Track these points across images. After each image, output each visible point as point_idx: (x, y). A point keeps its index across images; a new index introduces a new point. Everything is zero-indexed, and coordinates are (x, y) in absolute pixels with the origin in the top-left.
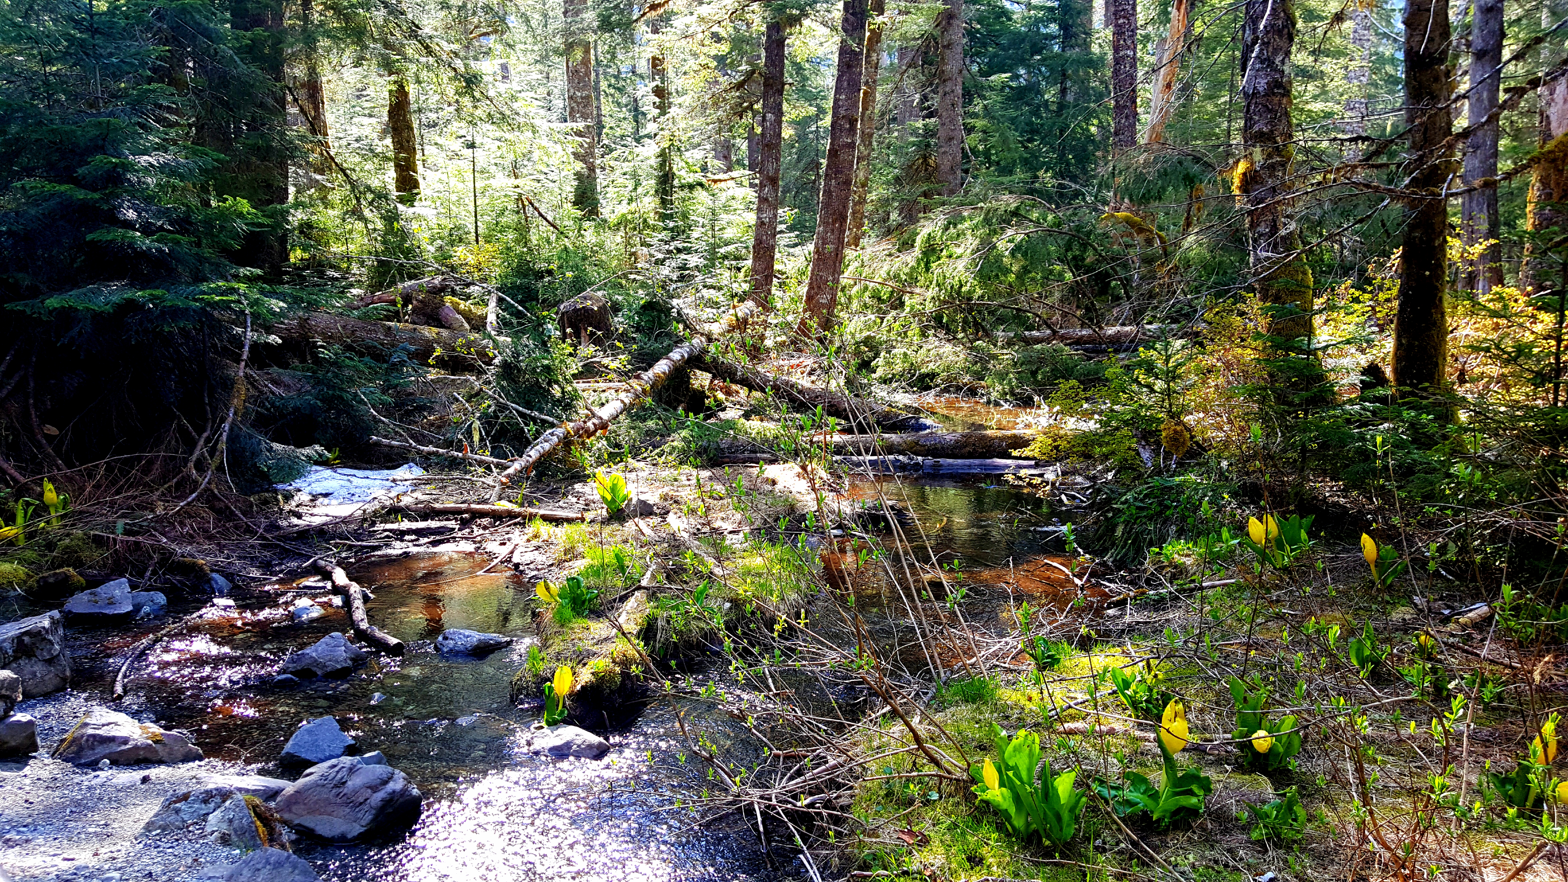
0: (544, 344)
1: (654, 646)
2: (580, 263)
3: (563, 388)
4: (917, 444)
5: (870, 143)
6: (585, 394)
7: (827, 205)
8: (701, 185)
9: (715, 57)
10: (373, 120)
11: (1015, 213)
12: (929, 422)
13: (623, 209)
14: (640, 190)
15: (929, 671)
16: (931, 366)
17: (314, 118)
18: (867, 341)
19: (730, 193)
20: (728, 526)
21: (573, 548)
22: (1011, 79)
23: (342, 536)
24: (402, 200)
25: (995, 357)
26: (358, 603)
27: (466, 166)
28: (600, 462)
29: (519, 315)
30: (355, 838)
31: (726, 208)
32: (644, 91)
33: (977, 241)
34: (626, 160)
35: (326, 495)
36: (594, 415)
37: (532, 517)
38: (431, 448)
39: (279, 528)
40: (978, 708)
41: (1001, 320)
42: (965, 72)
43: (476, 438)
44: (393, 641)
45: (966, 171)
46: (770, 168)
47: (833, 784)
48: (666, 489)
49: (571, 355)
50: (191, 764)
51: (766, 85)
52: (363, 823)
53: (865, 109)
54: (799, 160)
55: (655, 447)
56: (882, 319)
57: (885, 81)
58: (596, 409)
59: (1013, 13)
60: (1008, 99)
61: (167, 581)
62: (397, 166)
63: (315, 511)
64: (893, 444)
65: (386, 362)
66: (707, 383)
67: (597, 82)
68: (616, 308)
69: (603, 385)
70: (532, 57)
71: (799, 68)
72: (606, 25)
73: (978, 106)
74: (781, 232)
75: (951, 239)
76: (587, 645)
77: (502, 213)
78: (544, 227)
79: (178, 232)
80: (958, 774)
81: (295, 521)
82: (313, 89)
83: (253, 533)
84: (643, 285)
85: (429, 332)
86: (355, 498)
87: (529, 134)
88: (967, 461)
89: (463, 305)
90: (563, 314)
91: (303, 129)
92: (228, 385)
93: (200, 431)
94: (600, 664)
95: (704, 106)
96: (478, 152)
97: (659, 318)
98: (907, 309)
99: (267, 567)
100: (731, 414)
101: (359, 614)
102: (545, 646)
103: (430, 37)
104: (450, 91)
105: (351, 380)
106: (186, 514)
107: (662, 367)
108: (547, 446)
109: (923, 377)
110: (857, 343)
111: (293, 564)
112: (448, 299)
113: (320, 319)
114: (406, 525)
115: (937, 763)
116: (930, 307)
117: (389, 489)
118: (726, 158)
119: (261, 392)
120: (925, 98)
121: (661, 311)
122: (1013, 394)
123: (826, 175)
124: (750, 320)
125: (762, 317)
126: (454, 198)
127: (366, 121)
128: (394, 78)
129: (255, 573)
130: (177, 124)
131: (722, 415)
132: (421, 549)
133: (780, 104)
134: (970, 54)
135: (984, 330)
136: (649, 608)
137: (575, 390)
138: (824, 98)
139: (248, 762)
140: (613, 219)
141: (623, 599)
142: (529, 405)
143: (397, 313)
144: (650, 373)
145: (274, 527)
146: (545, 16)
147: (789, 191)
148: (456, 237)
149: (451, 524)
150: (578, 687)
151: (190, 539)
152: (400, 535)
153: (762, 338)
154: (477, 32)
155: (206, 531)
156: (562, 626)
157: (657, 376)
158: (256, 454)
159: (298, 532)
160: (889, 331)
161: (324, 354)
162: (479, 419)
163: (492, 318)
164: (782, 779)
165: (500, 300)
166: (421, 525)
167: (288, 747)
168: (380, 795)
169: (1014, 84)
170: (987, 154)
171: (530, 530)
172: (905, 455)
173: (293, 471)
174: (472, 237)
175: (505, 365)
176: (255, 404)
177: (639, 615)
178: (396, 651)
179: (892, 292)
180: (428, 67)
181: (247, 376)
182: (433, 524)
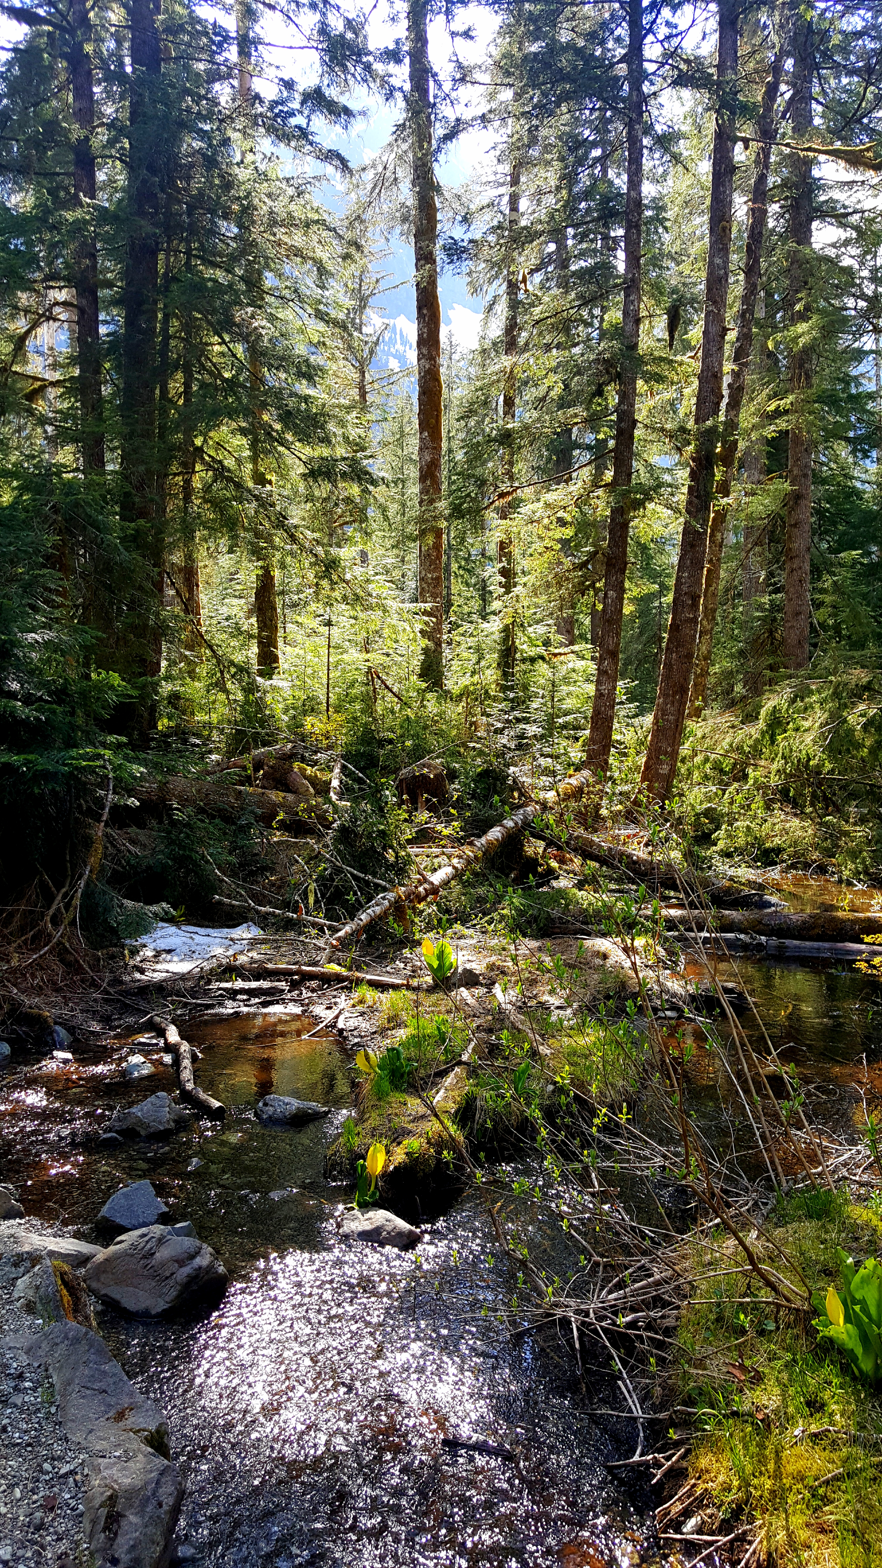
0: (381, 809)
1: (472, 1128)
2: (421, 732)
3: (397, 853)
4: (760, 922)
5: (714, 618)
6: (418, 859)
7: (667, 677)
8: (542, 658)
9: (560, 541)
10: (243, 601)
11: (868, 687)
12: (774, 899)
13: (466, 681)
14: (483, 663)
15: (769, 1179)
16: (777, 841)
17: (189, 600)
18: (707, 813)
19: (571, 665)
20: (554, 1001)
21: (396, 1016)
22: (862, 556)
23: (179, 994)
24: (261, 674)
25: (846, 834)
26: (186, 1063)
27: (323, 641)
28: (429, 928)
29: (360, 781)
30: (158, 1315)
31: (566, 680)
32: (491, 572)
33: (826, 715)
34: (471, 635)
35: (169, 952)
36: (425, 880)
37: (359, 982)
38: (268, 909)
39: (122, 982)
40: (823, 1226)
41: (853, 796)
42: (813, 550)
43: (311, 900)
44: (216, 1104)
45: (815, 645)
46: (611, 642)
47: (658, 1302)
48: (494, 959)
49: (405, 820)
50: (12, 1222)
51: (608, 565)
52: (168, 1299)
53: (708, 585)
54: (641, 634)
55: (485, 914)
56: (724, 791)
57: (730, 558)
58: (428, 874)
59: (864, 492)
60: (859, 574)
61: (14, 1031)
62: (260, 643)
63: (158, 967)
64: (733, 922)
65: (235, 824)
66: (541, 850)
67: (448, 565)
68: (453, 775)
69: (436, 851)
70: (388, 543)
71: (644, 548)
72: (457, 512)
73: (827, 582)
74: (622, 703)
75: (799, 712)
76: (403, 1122)
77: (352, 685)
78: (389, 697)
79: (54, 702)
80: (798, 1304)
81: (138, 976)
82: (189, 575)
83: (97, 986)
84: (481, 753)
85: (276, 796)
86: (195, 956)
87: (380, 613)
88: (816, 944)
89: (309, 771)
90: (401, 781)
91: (177, 610)
92: (88, 842)
93: (59, 886)
94: (414, 1143)
95: (548, 585)
96: (335, 631)
97: (495, 785)
98: (751, 782)
99: (106, 1020)
100: (563, 883)
101: (187, 1074)
102: (361, 1119)
103: (296, 527)
104: (311, 575)
105: (201, 841)
106: (39, 966)
107: (495, 833)
108: (378, 909)
109: (767, 852)
110: (697, 815)
111: (131, 1020)
112: (296, 765)
113: (178, 783)
114: (239, 984)
115: (774, 1288)
116: (775, 781)
117: (227, 948)
118: (569, 632)
119: (119, 851)
120: (771, 575)
121: (496, 779)
122: (866, 873)
123: (667, 649)
124: (586, 790)
125: (598, 787)
126: (309, 671)
127: (235, 601)
128: (260, 563)
129: (96, 1027)
130: (62, 605)
131: (554, 883)
132: (252, 1010)
133: (622, 582)
134: (819, 532)
135: (834, 804)
136: (468, 1086)
137: (409, 856)
138: (669, 576)
139: (65, 1223)
140: (456, 691)
141: (442, 1074)
142: (363, 869)
143: (249, 778)
144: (483, 840)
145: (117, 982)
146: (404, 505)
147: (630, 663)
148: (309, 707)
149: (282, 985)
150: (391, 1168)
151: (39, 990)
152: (233, 994)
153: (598, 807)
154: (341, 521)
155: (55, 983)
156: (379, 1099)
157: (489, 843)
158: (108, 910)
159: (139, 988)
160: (731, 803)
161: (178, 816)
162: (316, 881)
163: (335, 783)
164: (601, 1290)
165: (344, 768)
166: (254, 985)
167: (104, 1211)
168: (186, 1270)
169: (865, 561)
170: (837, 628)
171: (356, 995)
172: (747, 933)
173: (141, 927)
174: (323, 707)
175: (343, 829)
176: (112, 862)
177: (457, 1092)
178: (217, 1114)
179: (735, 765)
180: (292, 553)
181: (106, 835)
182: (265, 984)
